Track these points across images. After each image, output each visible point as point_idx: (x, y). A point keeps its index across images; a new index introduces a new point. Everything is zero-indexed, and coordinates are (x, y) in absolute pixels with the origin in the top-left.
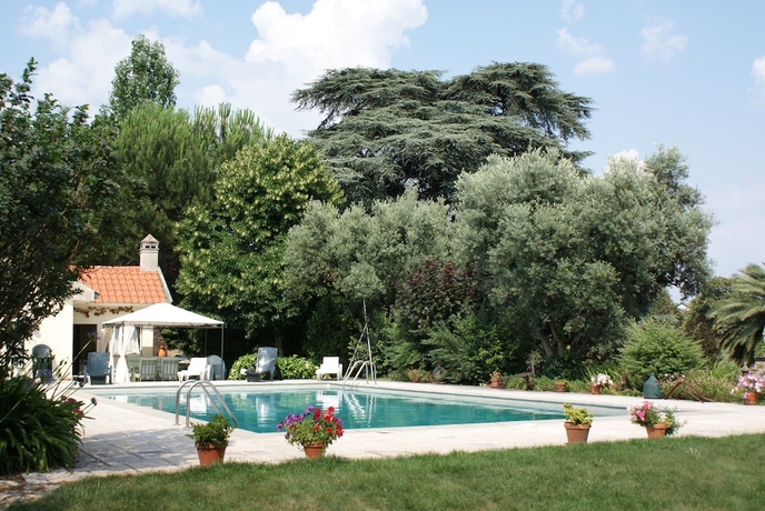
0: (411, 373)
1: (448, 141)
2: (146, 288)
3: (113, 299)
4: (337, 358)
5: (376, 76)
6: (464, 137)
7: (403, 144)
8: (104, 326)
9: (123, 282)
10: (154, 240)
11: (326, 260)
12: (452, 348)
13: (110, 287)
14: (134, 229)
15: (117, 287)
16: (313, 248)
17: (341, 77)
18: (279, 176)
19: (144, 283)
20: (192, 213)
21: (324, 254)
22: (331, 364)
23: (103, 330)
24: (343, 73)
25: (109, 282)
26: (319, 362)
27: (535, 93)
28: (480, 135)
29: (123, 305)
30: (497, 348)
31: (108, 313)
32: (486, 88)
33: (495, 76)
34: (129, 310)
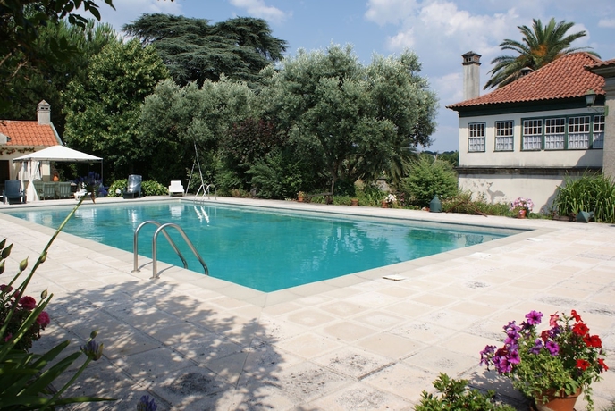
0: (233, 191)
1: (217, 57)
2: (43, 136)
3: (20, 142)
4: (180, 182)
5: (172, 19)
6: (226, 55)
7: (191, 57)
8: (15, 161)
9: (26, 131)
10: (47, 103)
11: (170, 118)
12: (267, 176)
13: (18, 134)
14: (32, 96)
15: (23, 135)
16: (163, 109)
17: (152, 18)
18: (135, 64)
19: (42, 132)
20: (72, 87)
21: (169, 113)
22: (176, 186)
23: (14, 165)
24: (153, 16)
25: (16, 131)
26: (168, 184)
27: (260, 35)
28: (233, 55)
29: (28, 147)
30: (298, 176)
31: (17, 152)
32: (234, 30)
33: (239, 24)
34: (32, 150)
